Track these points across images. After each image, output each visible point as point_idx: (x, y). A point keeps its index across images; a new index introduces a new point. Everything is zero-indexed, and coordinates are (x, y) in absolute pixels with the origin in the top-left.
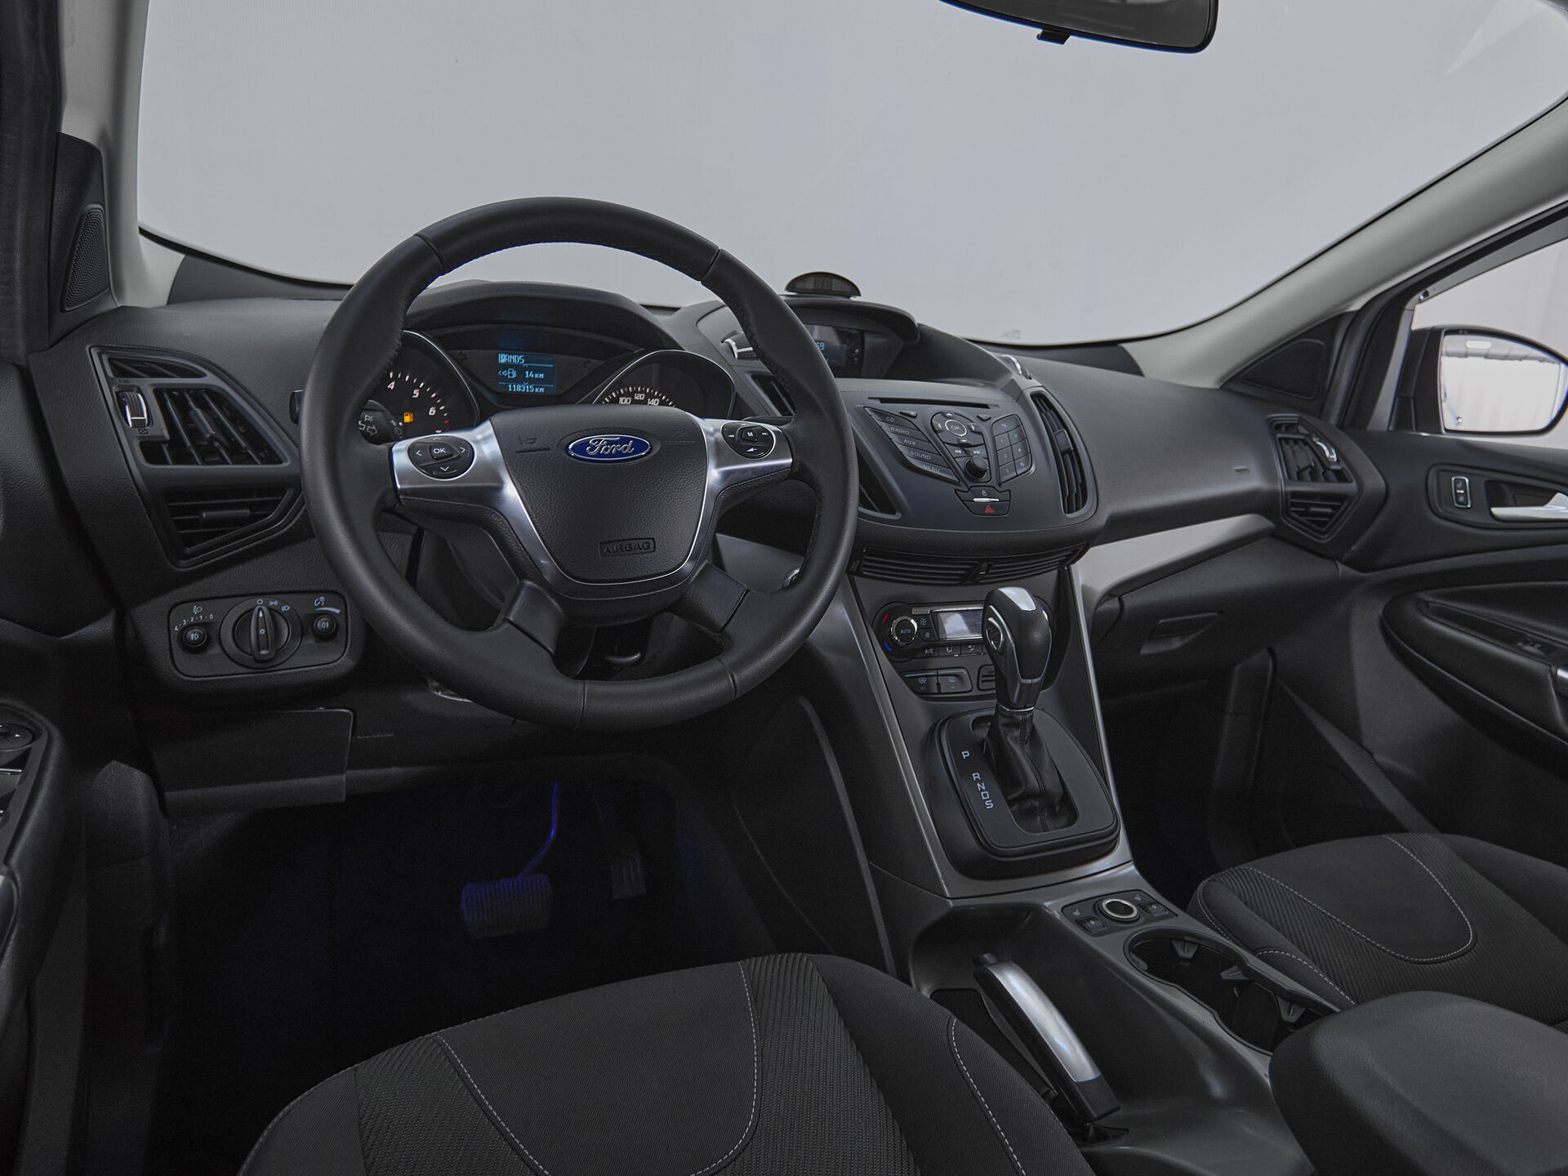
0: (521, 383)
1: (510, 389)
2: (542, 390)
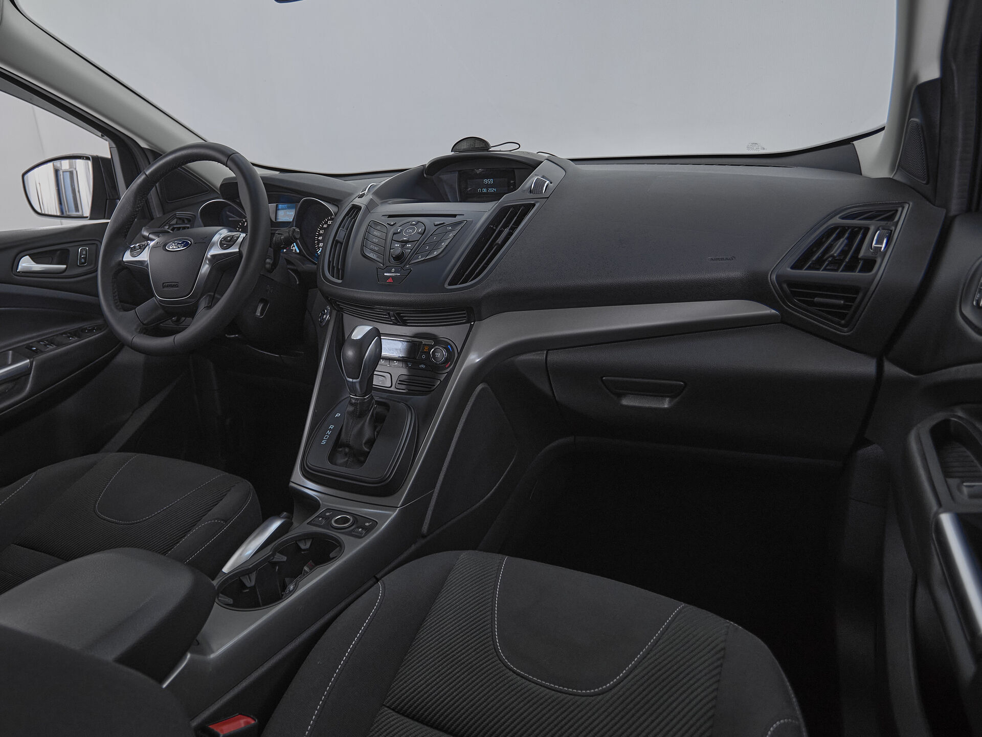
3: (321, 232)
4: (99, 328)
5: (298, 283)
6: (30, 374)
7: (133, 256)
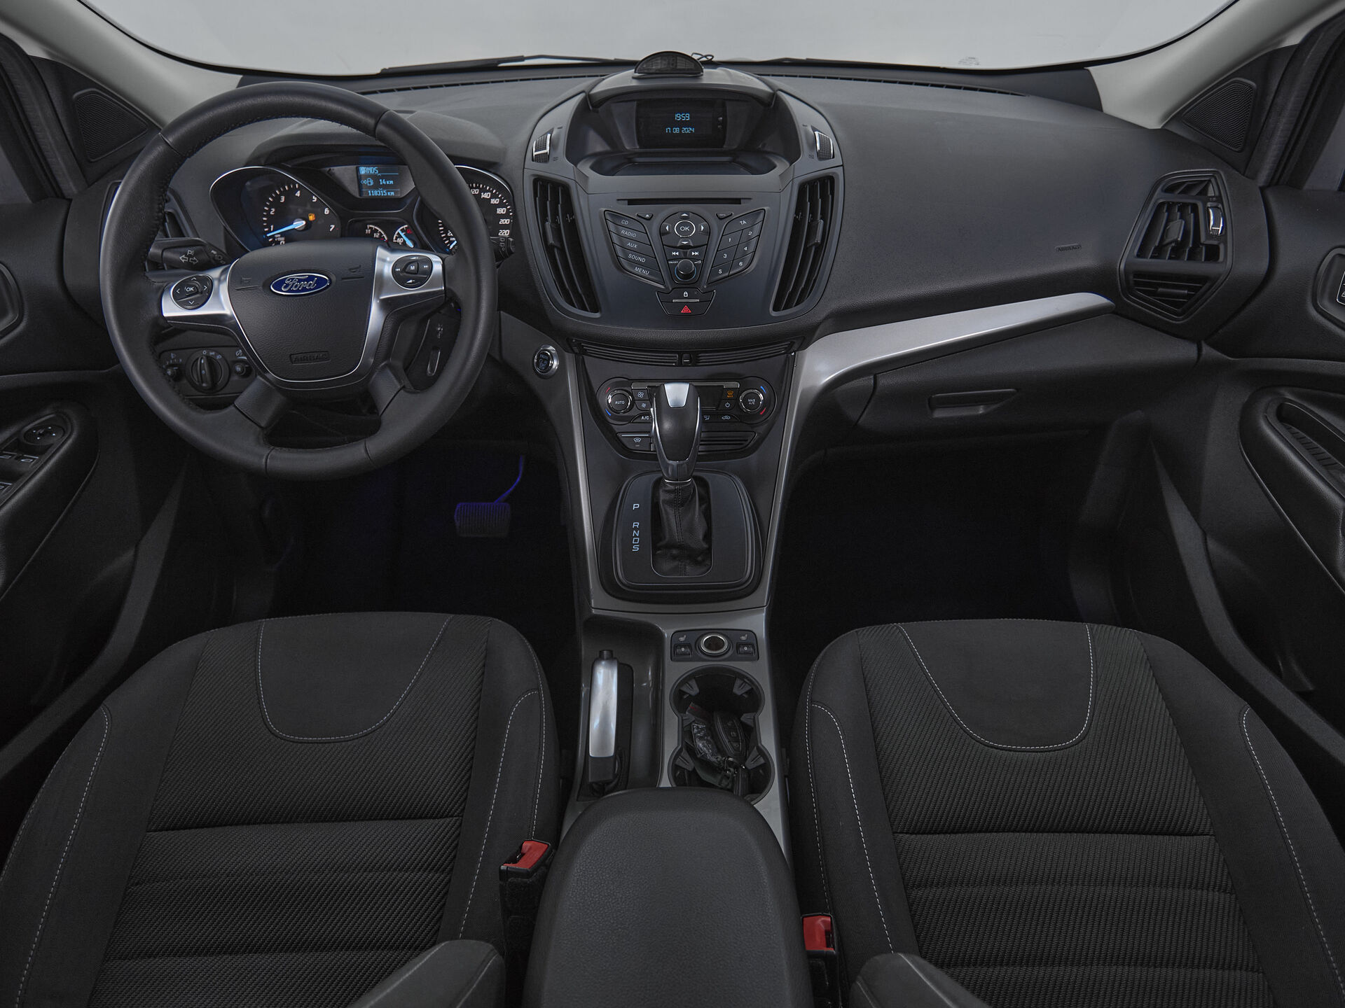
0: (377, 189)
1: (370, 195)
2: (393, 193)
7: (187, 307)
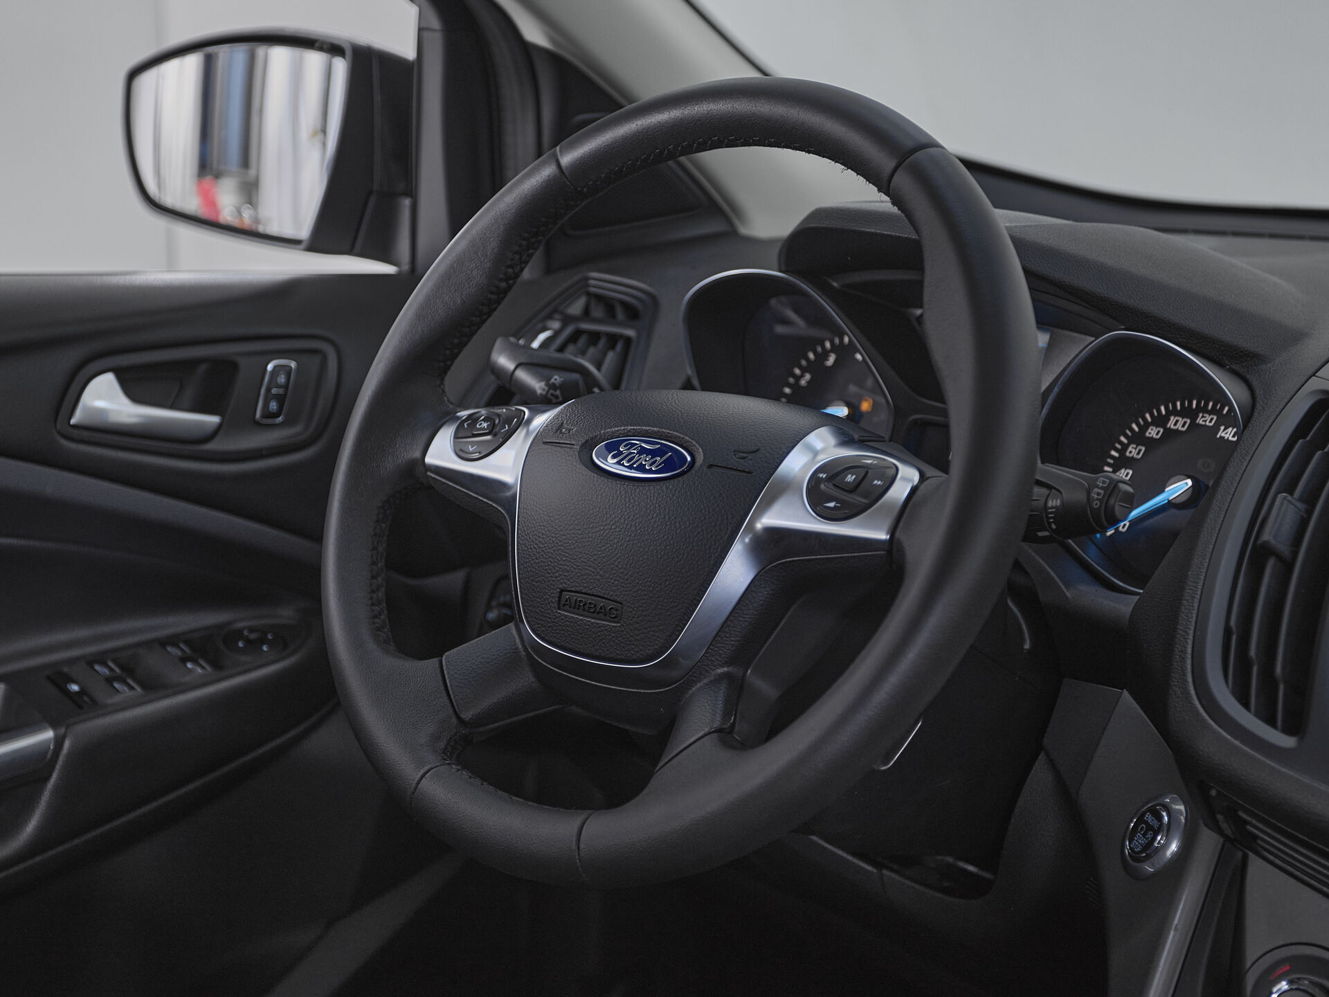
3: (1133, 451)
4: (282, 640)
5: (1027, 646)
6: (47, 778)
7: (462, 455)
